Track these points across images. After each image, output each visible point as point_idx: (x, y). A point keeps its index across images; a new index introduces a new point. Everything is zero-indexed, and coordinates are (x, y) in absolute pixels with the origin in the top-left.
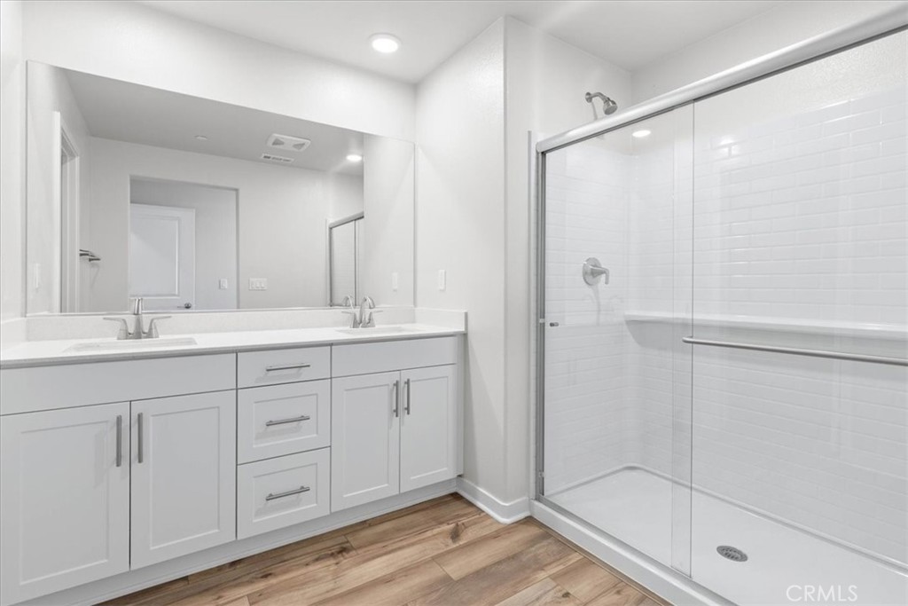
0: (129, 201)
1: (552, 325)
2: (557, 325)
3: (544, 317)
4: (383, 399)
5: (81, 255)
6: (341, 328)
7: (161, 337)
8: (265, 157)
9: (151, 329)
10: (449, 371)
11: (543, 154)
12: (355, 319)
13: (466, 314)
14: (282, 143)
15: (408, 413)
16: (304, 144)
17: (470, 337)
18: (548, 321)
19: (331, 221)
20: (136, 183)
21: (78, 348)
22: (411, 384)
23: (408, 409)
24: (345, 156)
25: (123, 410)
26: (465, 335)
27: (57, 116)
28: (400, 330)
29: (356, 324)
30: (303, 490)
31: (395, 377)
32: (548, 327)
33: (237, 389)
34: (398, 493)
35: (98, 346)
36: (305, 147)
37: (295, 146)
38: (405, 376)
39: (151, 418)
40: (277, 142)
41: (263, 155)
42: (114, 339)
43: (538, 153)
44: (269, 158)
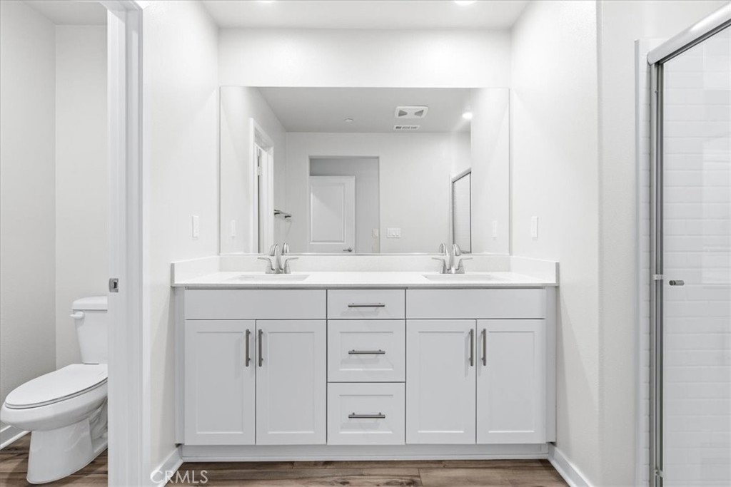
0: (308, 174)
1: (672, 283)
2: (682, 283)
3: (662, 273)
4: (460, 346)
5: (275, 214)
6: (427, 273)
7: (292, 273)
8: (397, 128)
9: (286, 267)
10: (536, 326)
11: (659, 64)
12: (445, 265)
13: (558, 265)
14: (405, 114)
15: (485, 364)
16: (423, 111)
17: (562, 290)
18: (667, 278)
19: (454, 175)
20: (313, 161)
21: (241, 278)
22: (488, 334)
23: (484, 359)
24: (461, 114)
25: (250, 326)
26: (557, 288)
27: (252, 121)
28: (490, 279)
29: (446, 270)
30: (381, 416)
31: (471, 325)
32: (666, 285)
33: (327, 320)
34: (474, 443)
35: (253, 277)
36: (424, 114)
37: (416, 114)
38: (482, 325)
39: (268, 335)
40: (402, 113)
41: (395, 126)
42: (264, 273)
43: (650, 65)
44: (400, 128)
